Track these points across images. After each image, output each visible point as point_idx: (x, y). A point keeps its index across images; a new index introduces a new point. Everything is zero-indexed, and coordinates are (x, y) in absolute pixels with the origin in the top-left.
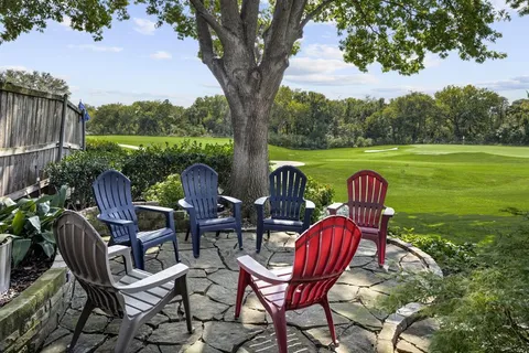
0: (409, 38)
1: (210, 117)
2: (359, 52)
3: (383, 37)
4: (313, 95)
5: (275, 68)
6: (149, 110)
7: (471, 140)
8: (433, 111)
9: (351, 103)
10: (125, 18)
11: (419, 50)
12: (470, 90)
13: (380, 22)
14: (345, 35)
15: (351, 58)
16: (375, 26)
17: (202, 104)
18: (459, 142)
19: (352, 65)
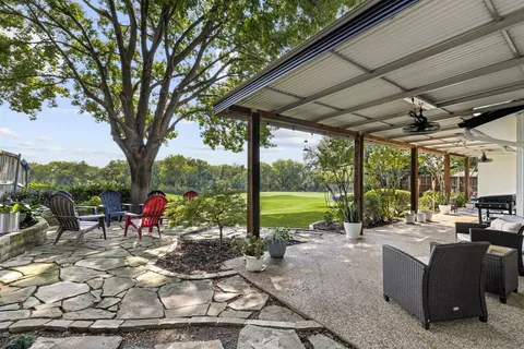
0: (237, 134)
1: (122, 175)
2: (211, 139)
3: (224, 132)
4: (200, 162)
5: (154, 146)
6: (66, 168)
7: (289, 190)
8: (271, 173)
9: (225, 167)
10: (56, 106)
11: (241, 140)
12: (290, 162)
13: (222, 124)
14: (203, 129)
15: (206, 142)
16: (220, 127)
17: (116, 165)
18: (284, 191)
19: (207, 145)
